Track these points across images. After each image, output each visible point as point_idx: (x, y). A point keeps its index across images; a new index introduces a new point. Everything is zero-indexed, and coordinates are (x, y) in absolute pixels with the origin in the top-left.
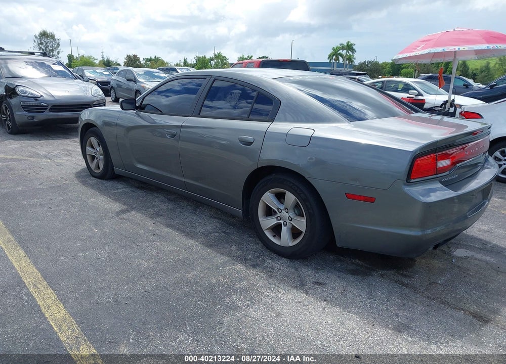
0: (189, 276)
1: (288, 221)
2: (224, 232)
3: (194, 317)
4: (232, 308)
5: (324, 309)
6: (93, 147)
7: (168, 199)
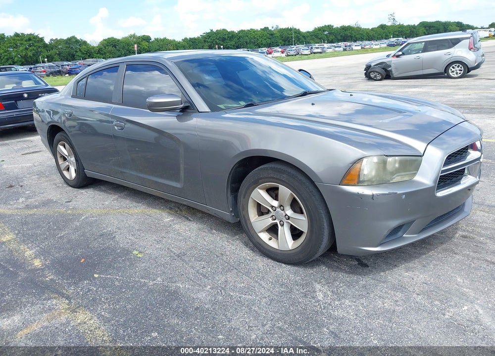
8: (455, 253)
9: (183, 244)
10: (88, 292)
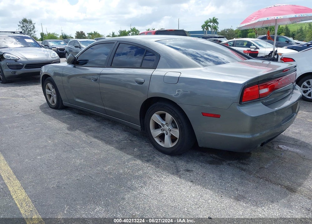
0: (105, 169)
1: (168, 132)
2: (131, 140)
3: (107, 195)
4: (132, 188)
5: (190, 187)
6: (49, 89)
7: (97, 120)
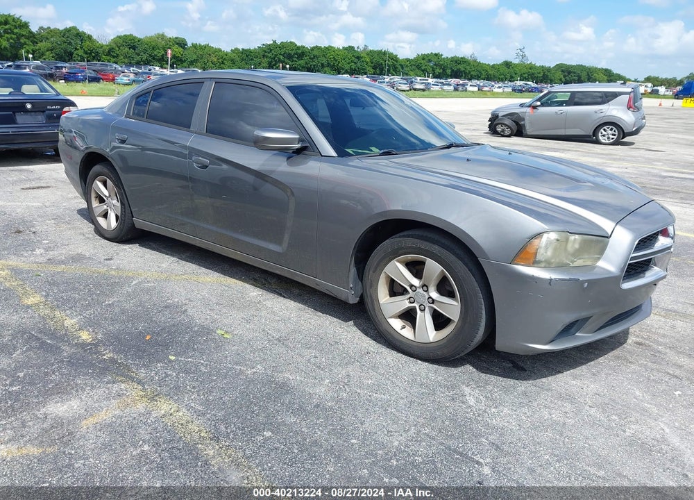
8: (630, 362)
9: (282, 326)
10: (165, 377)
